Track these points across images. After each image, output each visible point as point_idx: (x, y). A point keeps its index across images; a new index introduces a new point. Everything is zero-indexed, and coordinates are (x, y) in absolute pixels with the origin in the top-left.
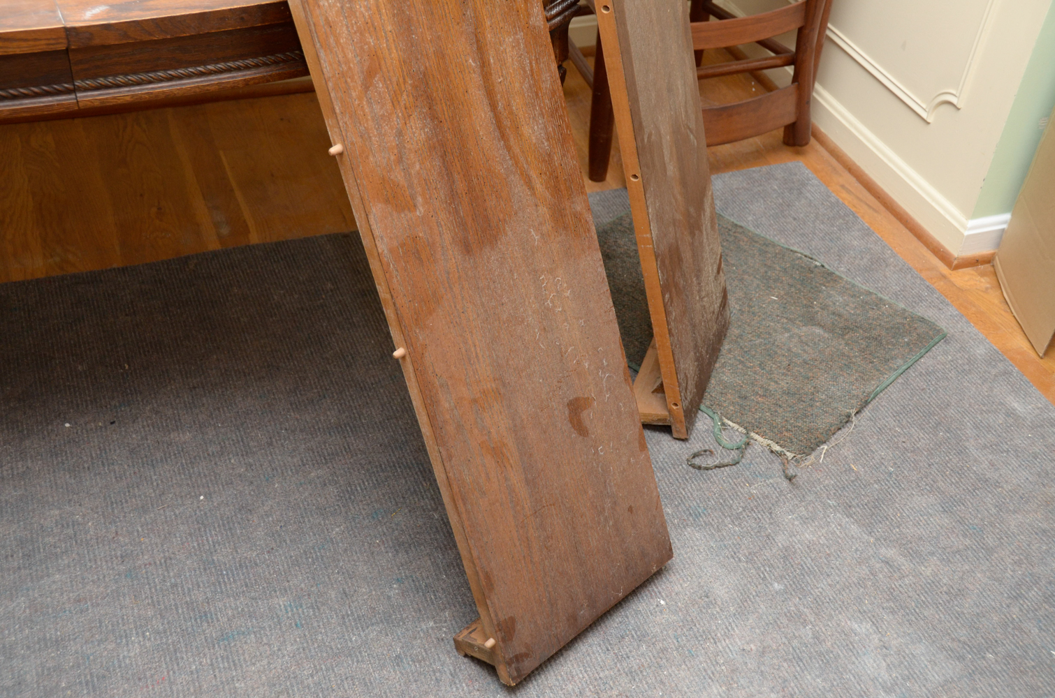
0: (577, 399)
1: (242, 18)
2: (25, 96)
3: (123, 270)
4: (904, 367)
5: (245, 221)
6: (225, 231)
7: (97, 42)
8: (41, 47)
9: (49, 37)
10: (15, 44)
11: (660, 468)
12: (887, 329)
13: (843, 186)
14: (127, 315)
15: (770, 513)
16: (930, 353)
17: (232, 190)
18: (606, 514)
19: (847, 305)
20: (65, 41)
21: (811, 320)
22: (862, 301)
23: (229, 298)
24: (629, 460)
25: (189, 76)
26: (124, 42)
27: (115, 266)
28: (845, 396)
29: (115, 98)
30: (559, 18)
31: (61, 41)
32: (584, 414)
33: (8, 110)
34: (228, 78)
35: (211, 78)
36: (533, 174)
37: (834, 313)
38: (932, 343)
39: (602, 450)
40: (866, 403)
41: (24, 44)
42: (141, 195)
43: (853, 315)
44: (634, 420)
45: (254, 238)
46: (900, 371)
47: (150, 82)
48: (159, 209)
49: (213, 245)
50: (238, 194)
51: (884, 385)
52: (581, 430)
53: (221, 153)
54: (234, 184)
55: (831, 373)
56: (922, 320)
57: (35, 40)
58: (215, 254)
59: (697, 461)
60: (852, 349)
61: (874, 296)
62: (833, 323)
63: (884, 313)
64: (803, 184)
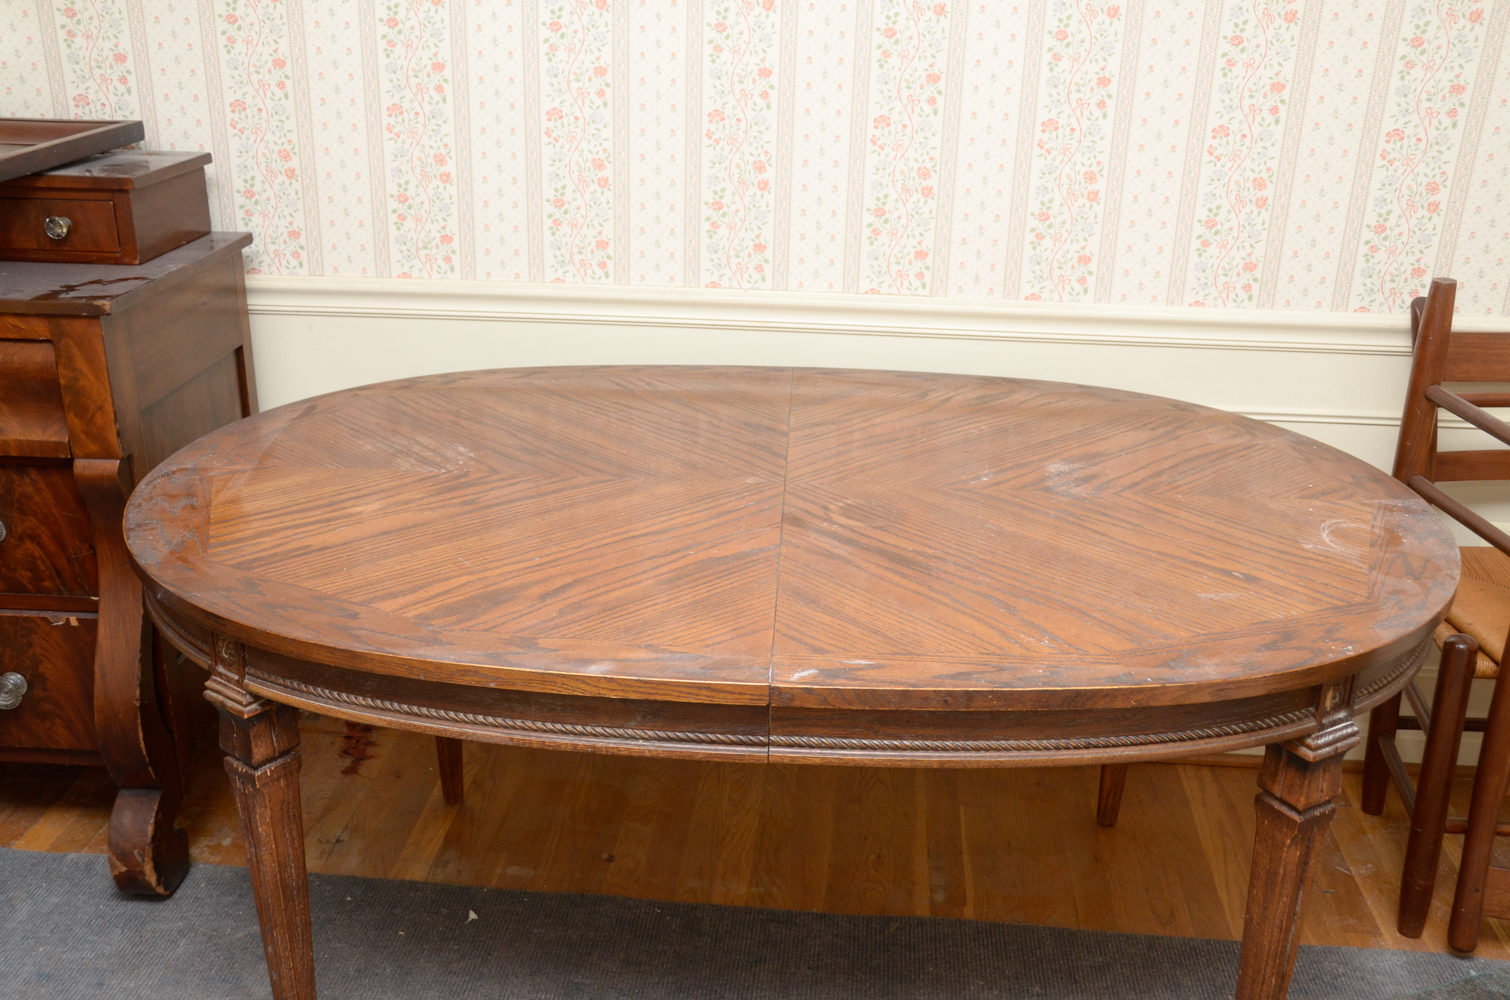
1: (946, 701)
2: (723, 743)
3: (821, 917)
5: (964, 891)
6: (940, 897)
7: (797, 703)
8: (745, 701)
9: (753, 693)
10: (721, 695)
14: (809, 968)
17: (961, 853)
20: (768, 699)
23: (921, 977)
25: (883, 748)
26: (823, 707)
27: (814, 910)
29: (804, 758)
30: (1328, 749)
31: (763, 697)
33: (703, 754)
34: (923, 756)
35: (905, 753)
41: (730, 696)
42: (865, 839)
45: (969, 913)
47: (843, 748)
48: (879, 857)
49: (922, 910)
50: (966, 858)
53: (961, 807)
54: (965, 846)
57: (740, 694)
58: (921, 922)
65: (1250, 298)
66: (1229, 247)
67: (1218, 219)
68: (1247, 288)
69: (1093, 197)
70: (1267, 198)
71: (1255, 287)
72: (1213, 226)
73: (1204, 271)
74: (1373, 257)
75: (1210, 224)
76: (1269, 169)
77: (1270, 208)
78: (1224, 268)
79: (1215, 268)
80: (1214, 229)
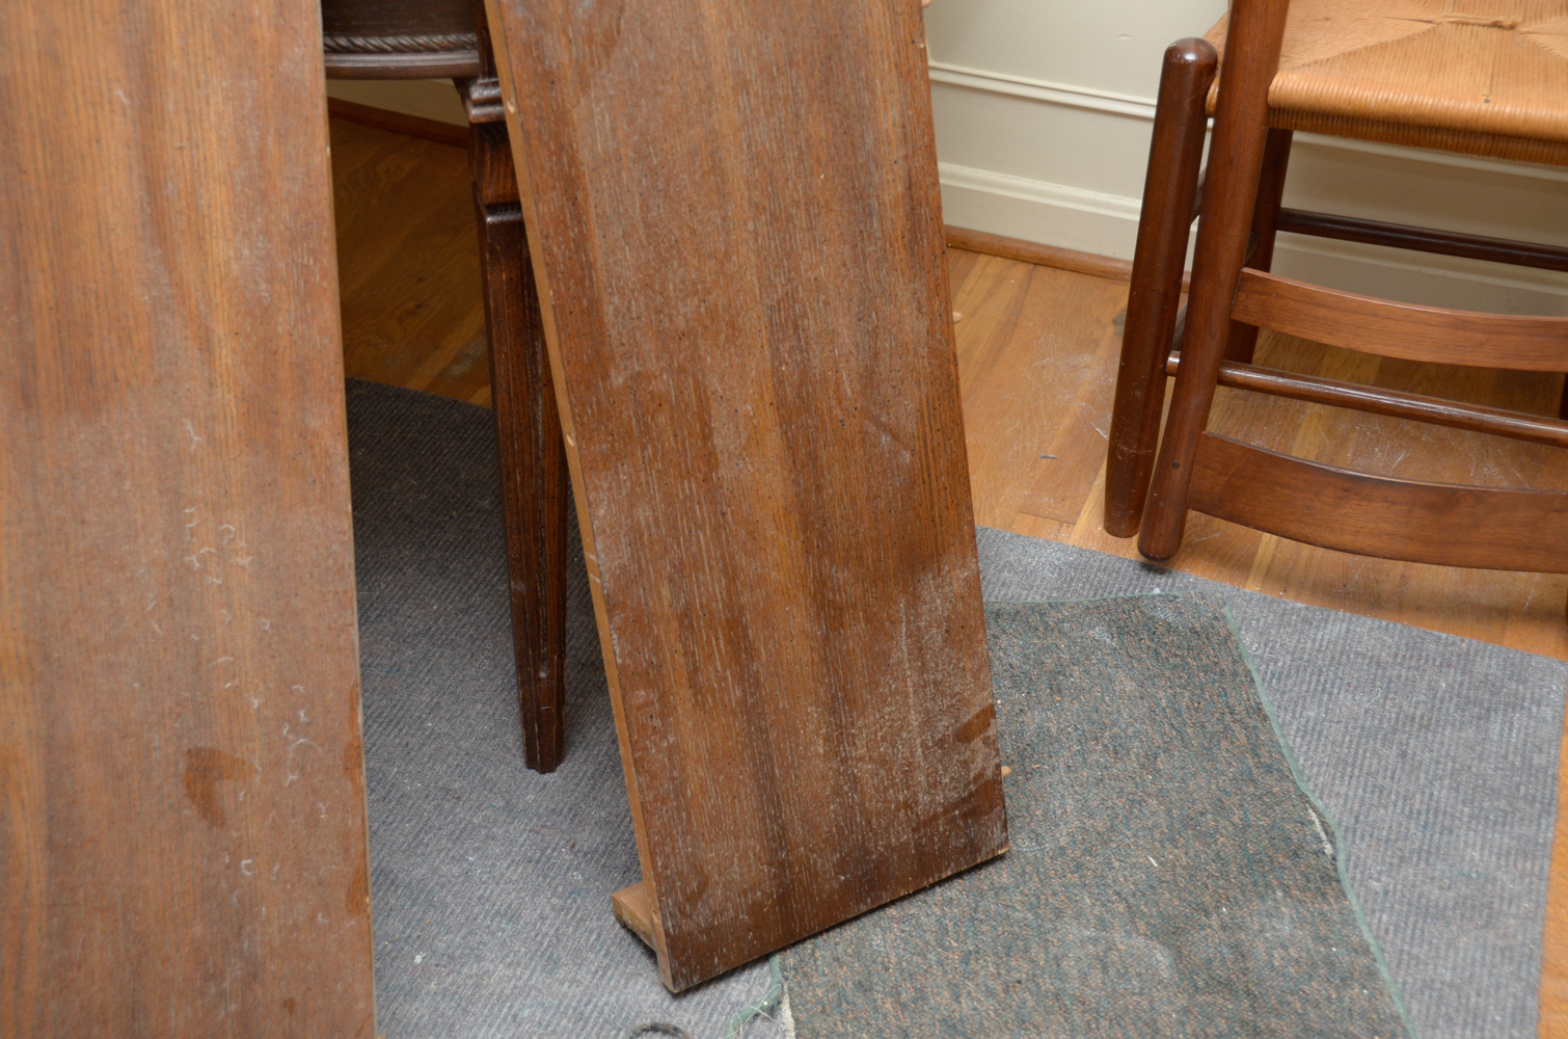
0: (213, 753)
6: (459, 370)
11: (582, 1013)
12: (1306, 1030)
18: (226, 985)
19: (1285, 947)
21: (1171, 933)
22: (1327, 956)
24: (312, 918)
32: (224, 788)
36: (220, 329)
37: (1236, 947)
39: (248, 867)
43: (1273, 969)
44: (347, 850)
48: (419, 306)
49: (419, 382)
52: (210, 811)
60: (1183, 1024)
61: (1366, 961)
62: (1210, 961)
63: (1341, 1000)
64: (1516, 703)
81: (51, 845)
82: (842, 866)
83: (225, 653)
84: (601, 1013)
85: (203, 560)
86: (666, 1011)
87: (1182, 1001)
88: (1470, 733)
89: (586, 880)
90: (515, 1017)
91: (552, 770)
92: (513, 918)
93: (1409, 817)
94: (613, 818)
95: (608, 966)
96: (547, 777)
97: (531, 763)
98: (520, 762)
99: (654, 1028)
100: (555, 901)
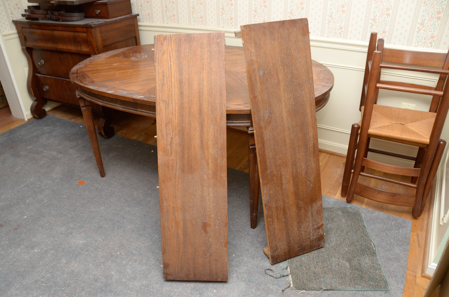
0: (206, 223)
4: (360, 290)
10: (126, 99)
12: (370, 277)
13: (418, 235)
15: (267, 294)
16: (375, 292)
19: (367, 264)
21: (349, 261)
22: (373, 266)
24: (220, 248)
26: (142, 103)
28: (329, 284)
31: (132, 100)
32: (208, 228)
37: (359, 263)
38: (380, 289)
39: (210, 240)
40: (333, 290)
43: (365, 267)
44: (225, 238)
46: (357, 290)
51: (346, 290)
52: (206, 231)
55: (334, 276)
56: (386, 282)
57: (129, 99)
59: (268, 271)
60: (350, 275)
61: (379, 267)
62: (355, 265)
63: (375, 273)
64: (404, 227)
65: (341, 36)
66: (335, 22)
67: (333, 15)
68: (340, 34)
69: (302, 8)
70: (345, 10)
71: (342, 33)
72: (331, 17)
73: (329, 28)
74: (372, 27)
75: (331, 16)
76: (345, 3)
77: (345, 13)
78: (334, 28)
79: (332, 28)
80: (332, 18)
81: (184, 234)
82: (298, 247)
83: (208, 209)
84: (260, 266)
85: (206, 195)
86: (270, 267)
87: (350, 271)
88: (397, 231)
89: (259, 246)
90: (247, 266)
91: (254, 229)
92: (248, 251)
93: (387, 244)
94: (263, 237)
95: (262, 259)
96: (254, 230)
97: (251, 227)
98: (250, 227)
99: (268, 269)
100: (254, 249)
